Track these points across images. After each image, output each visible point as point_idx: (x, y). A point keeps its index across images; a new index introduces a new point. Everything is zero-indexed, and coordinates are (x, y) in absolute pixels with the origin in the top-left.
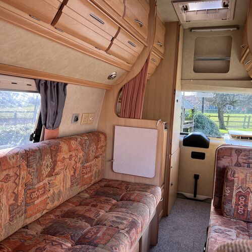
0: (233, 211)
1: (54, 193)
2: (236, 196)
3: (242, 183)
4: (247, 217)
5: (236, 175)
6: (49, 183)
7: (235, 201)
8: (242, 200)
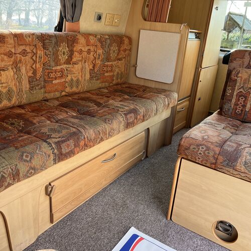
0: (231, 110)
1: (72, 80)
2: (237, 96)
3: (244, 83)
4: (244, 117)
5: (240, 75)
6: (67, 70)
7: (234, 101)
8: (242, 100)
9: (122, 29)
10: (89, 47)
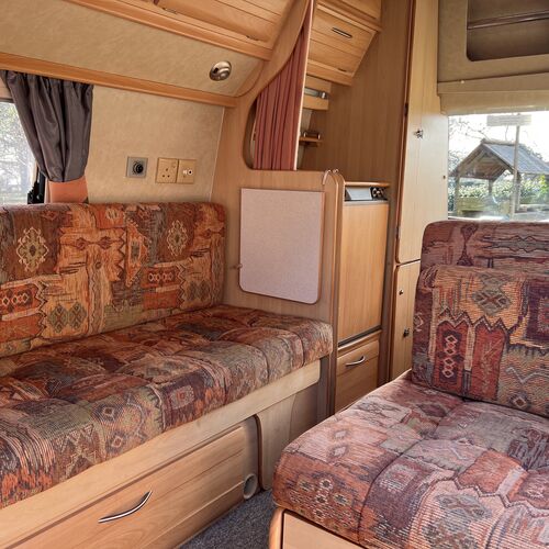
0: (430, 370)
1: (59, 309)
2: (437, 333)
3: (450, 302)
4: (463, 385)
5: (436, 282)
6: (45, 287)
7: (434, 346)
8: (451, 344)
9: (203, 189)
10: (105, 233)
